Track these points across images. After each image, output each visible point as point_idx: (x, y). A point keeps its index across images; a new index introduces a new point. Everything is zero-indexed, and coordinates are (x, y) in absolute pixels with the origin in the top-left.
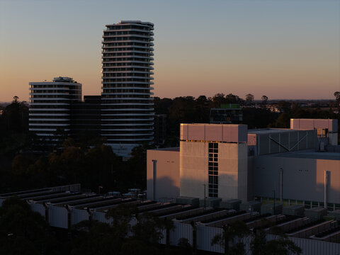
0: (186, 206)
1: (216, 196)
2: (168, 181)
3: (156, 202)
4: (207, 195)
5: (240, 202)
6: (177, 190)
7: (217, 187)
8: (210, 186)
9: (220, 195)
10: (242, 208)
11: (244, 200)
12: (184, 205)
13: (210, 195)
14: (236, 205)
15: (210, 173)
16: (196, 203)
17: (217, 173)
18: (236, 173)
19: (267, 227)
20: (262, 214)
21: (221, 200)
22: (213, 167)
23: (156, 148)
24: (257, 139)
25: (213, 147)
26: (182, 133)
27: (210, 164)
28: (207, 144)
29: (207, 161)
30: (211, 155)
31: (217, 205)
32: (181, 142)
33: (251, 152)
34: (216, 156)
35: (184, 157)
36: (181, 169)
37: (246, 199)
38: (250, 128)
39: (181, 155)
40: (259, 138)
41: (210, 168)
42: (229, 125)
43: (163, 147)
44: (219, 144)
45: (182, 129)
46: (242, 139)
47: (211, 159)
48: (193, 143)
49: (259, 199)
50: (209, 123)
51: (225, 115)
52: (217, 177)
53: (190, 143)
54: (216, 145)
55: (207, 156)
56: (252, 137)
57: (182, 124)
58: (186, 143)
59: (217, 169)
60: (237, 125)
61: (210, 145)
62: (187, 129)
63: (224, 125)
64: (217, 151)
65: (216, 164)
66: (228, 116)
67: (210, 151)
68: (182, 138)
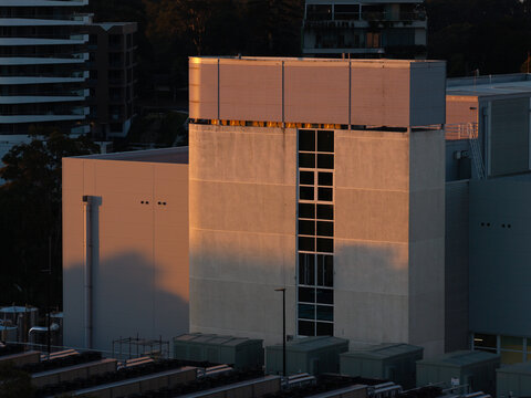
0: (211, 371)
1: (327, 330)
3: (97, 356)
4: (292, 329)
5: (419, 354)
6: (179, 307)
7: (328, 296)
8: (304, 295)
9: (342, 327)
10: (424, 379)
11: (434, 348)
12: (205, 365)
13: (304, 328)
14: (403, 365)
15: (302, 244)
16: (250, 359)
17: (328, 245)
18: (403, 247)
21: (344, 346)
22: (315, 223)
23: (97, 150)
24: (483, 116)
25: (315, 147)
26: (195, 93)
27: (303, 210)
28: (292, 135)
29: (292, 199)
30: (306, 178)
31: (330, 368)
32: (193, 130)
33: (459, 166)
34: (326, 179)
35: (203, 185)
36: (193, 229)
37: (442, 343)
38: (456, 72)
39: (192, 178)
41: (303, 227)
42: (377, 63)
43: (122, 146)
44: (338, 134)
45: (195, 78)
46: (425, 116)
47: (306, 193)
48: (237, 132)
49: (488, 342)
50: (299, 54)
51: (361, 24)
52: (329, 262)
53: (226, 131)
54: (327, 140)
55: (292, 181)
56: (463, 107)
57: (196, 61)
58: (213, 130)
59: (328, 229)
60: (406, 64)
61: (305, 139)
62: (215, 80)
63: (356, 63)
64: (328, 162)
65: (327, 212)
66: (372, 28)
67: (303, 161)
68: (195, 112)
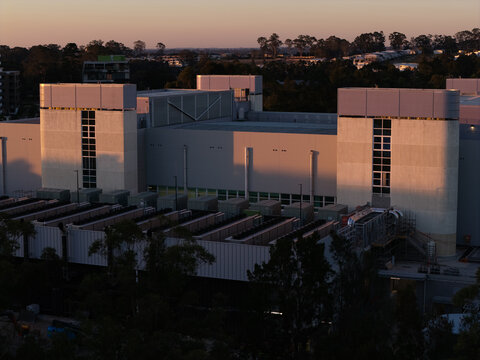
0: (51, 202)
1: (94, 186)
2: (23, 166)
3: (8, 197)
4: (81, 186)
5: (128, 194)
6: (38, 179)
7: (94, 173)
8: (85, 172)
9: (100, 185)
10: (131, 203)
11: (134, 191)
12: (48, 200)
13: (85, 185)
14: (123, 198)
15: (84, 153)
16: (65, 197)
17: (94, 154)
18: (121, 153)
19: (166, 227)
20: (159, 209)
21: (101, 191)
22: (88, 146)
23: (5, 119)
24: (150, 104)
25: (88, 117)
26: (42, 98)
27: (84, 141)
28: (79, 113)
29: (80, 136)
30: (85, 129)
31: (95, 200)
32: (41, 111)
33: (142, 123)
34: (92, 129)
35: (46, 132)
36: (42, 149)
37: (136, 189)
38: (140, 88)
39: (42, 130)
40: (153, 103)
41: (84, 147)
42: (111, 85)
43: (15, 118)
44: (97, 112)
45: (42, 92)
46: (129, 105)
47: (85, 134)
48: (59, 112)
49: (154, 188)
50: (82, 83)
51: (105, 71)
52: (95, 159)
53: (54, 112)
54: (92, 114)
55: (80, 130)
56: (143, 102)
57: (42, 85)
58: (49, 111)
59: (93, 148)
60: (122, 85)
61: (84, 114)
62: (49, 92)
63: (103, 85)
64: (93, 122)
65: (93, 141)
66: (109, 72)
67: (84, 122)
68: (42, 105)
